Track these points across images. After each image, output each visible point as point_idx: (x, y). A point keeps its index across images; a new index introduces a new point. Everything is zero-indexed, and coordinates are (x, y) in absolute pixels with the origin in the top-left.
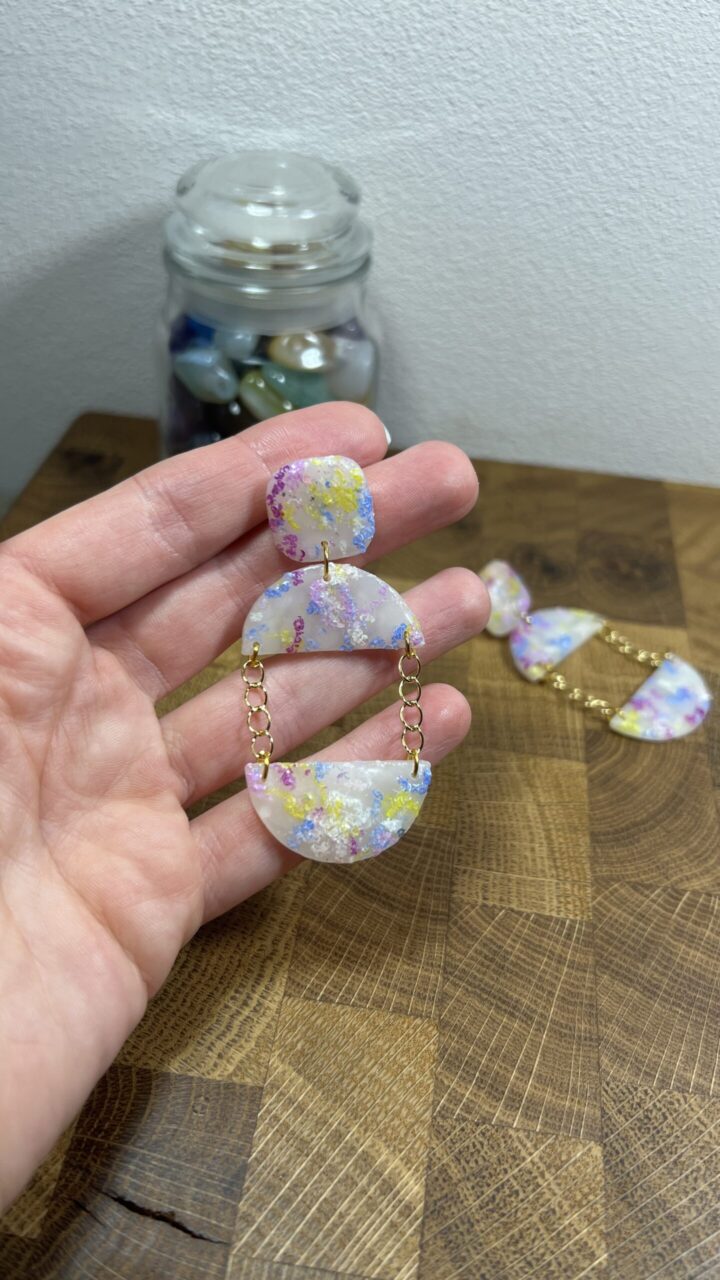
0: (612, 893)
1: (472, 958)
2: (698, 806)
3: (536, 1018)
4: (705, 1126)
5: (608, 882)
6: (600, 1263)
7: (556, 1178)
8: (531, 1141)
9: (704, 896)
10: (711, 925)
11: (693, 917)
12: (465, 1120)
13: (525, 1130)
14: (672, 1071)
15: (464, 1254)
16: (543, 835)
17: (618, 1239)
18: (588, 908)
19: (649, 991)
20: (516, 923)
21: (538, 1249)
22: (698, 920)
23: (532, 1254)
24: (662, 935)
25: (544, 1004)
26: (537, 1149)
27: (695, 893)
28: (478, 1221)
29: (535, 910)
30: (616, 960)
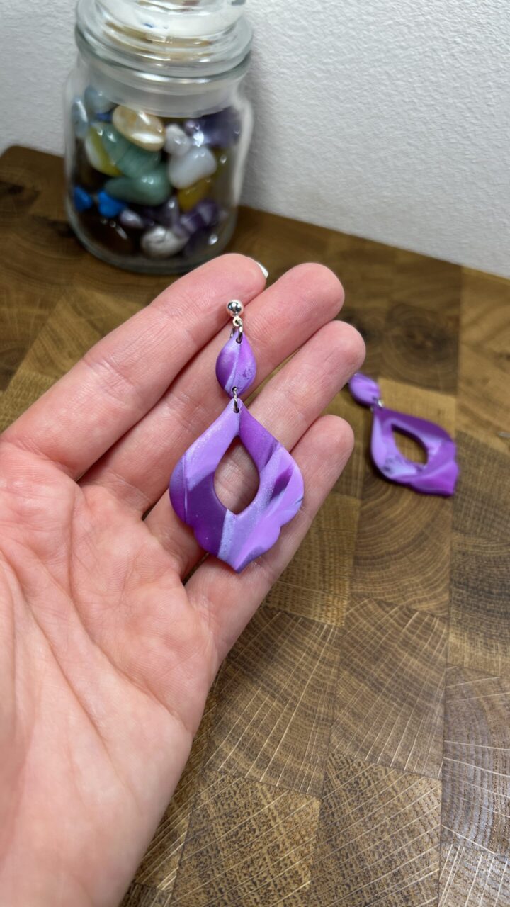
0: (362, 607)
1: (250, 648)
2: (438, 544)
3: (290, 700)
4: (396, 792)
5: (360, 598)
6: (305, 887)
7: (283, 822)
8: (271, 793)
9: (428, 616)
10: (429, 640)
11: (418, 632)
12: (225, 773)
13: (268, 785)
14: (380, 750)
15: (209, 872)
16: (319, 554)
17: (320, 871)
18: (342, 617)
19: (375, 686)
20: (288, 623)
21: (262, 873)
22: (421, 635)
23: (258, 876)
24: (393, 644)
25: (297, 689)
26: (274, 800)
27: (423, 613)
28: (223, 849)
29: (303, 615)
30: (356, 660)
